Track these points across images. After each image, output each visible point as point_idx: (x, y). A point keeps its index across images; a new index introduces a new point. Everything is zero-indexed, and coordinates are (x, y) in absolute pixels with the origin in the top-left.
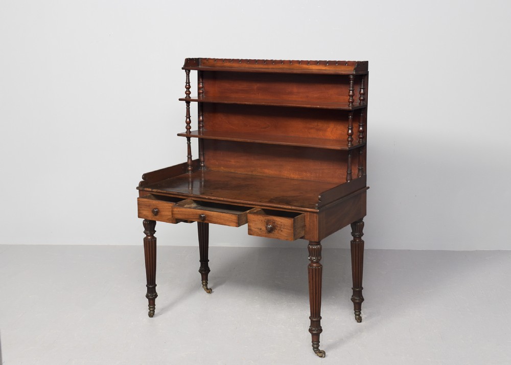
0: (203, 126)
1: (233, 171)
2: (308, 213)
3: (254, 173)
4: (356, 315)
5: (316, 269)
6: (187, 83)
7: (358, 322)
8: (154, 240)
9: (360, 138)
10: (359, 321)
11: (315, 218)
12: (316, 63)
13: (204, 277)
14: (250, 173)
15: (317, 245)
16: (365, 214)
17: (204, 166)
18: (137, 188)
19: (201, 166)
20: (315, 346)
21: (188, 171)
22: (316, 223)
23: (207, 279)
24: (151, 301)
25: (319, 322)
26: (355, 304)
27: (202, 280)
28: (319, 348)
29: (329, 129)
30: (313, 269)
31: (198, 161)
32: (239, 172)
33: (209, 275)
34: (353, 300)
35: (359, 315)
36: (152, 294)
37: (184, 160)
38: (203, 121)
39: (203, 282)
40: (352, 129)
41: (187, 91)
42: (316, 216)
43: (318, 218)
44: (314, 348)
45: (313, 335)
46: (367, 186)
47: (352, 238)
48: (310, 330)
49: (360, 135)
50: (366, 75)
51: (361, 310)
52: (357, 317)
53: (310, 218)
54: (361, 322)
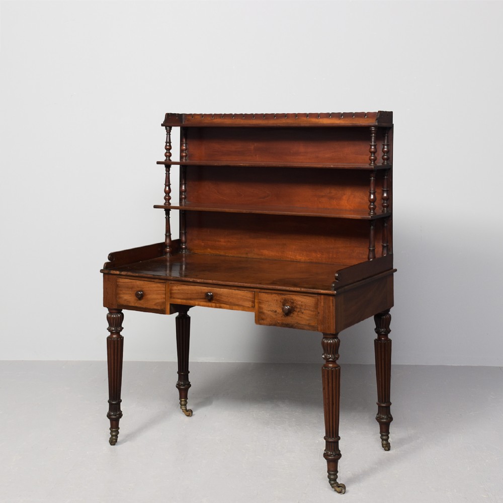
0: (185, 198)
1: (222, 253)
2: (322, 296)
3: (250, 255)
4: (383, 440)
5: (332, 371)
6: (167, 143)
7: (386, 450)
8: (121, 339)
9: (384, 207)
10: (387, 448)
11: (331, 302)
12: (328, 115)
13: (183, 394)
14: (244, 256)
15: (333, 338)
16: (393, 305)
17: (185, 248)
18: (101, 271)
19: (182, 249)
20: (332, 477)
21: (166, 253)
22: (332, 309)
23: (186, 398)
24: (114, 422)
25: (336, 443)
26: (381, 424)
27: (181, 398)
28: (338, 480)
29: (344, 197)
30: (328, 371)
31: (178, 242)
32: (230, 255)
33: (190, 390)
34: (378, 419)
35: (387, 440)
36: (115, 414)
37: (161, 239)
38: (185, 191)
39: (181, 401)
40: (374, 194)
41: (166, 153)
42: (333, 300)
43: (334, 302)
44: (330, 480)
45: (329, 461)
46: (394, 268)
47: (376, 336)
48: (325, 456)
49: (384, 203)
50: (390, 128)
51: (389, 433)
52: (385, 442)
53: (324, 303)
54: (389, 450)
